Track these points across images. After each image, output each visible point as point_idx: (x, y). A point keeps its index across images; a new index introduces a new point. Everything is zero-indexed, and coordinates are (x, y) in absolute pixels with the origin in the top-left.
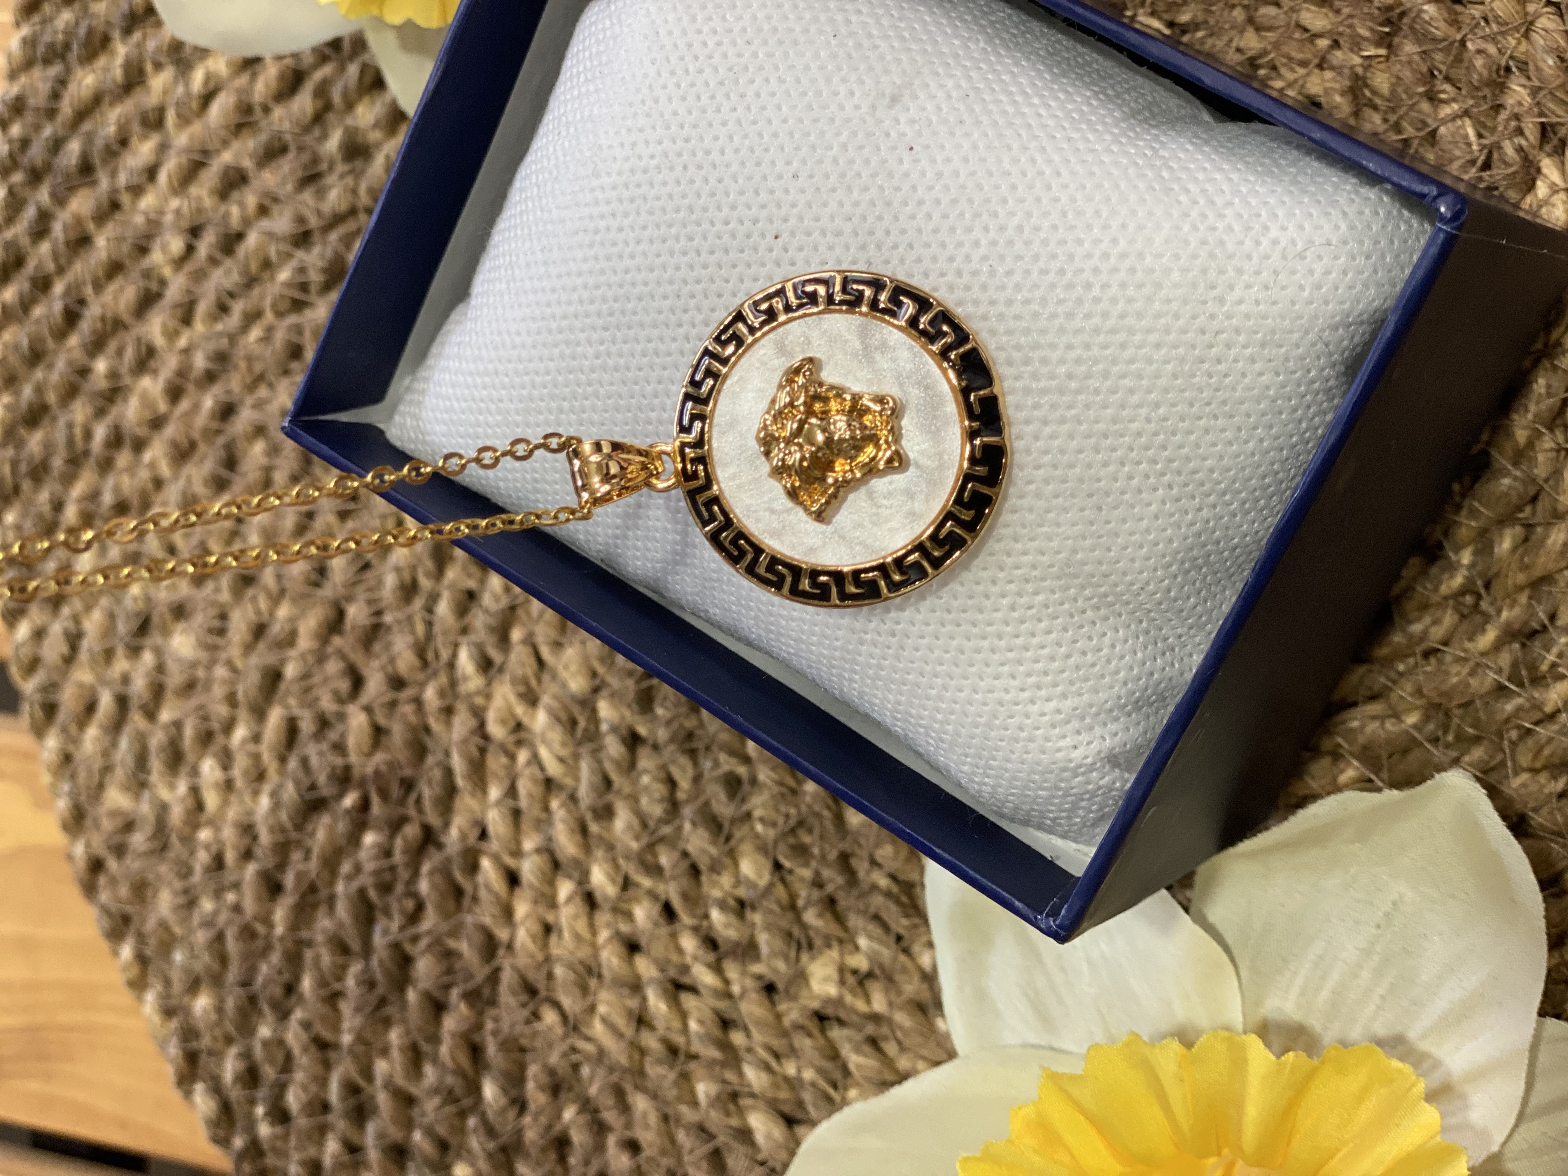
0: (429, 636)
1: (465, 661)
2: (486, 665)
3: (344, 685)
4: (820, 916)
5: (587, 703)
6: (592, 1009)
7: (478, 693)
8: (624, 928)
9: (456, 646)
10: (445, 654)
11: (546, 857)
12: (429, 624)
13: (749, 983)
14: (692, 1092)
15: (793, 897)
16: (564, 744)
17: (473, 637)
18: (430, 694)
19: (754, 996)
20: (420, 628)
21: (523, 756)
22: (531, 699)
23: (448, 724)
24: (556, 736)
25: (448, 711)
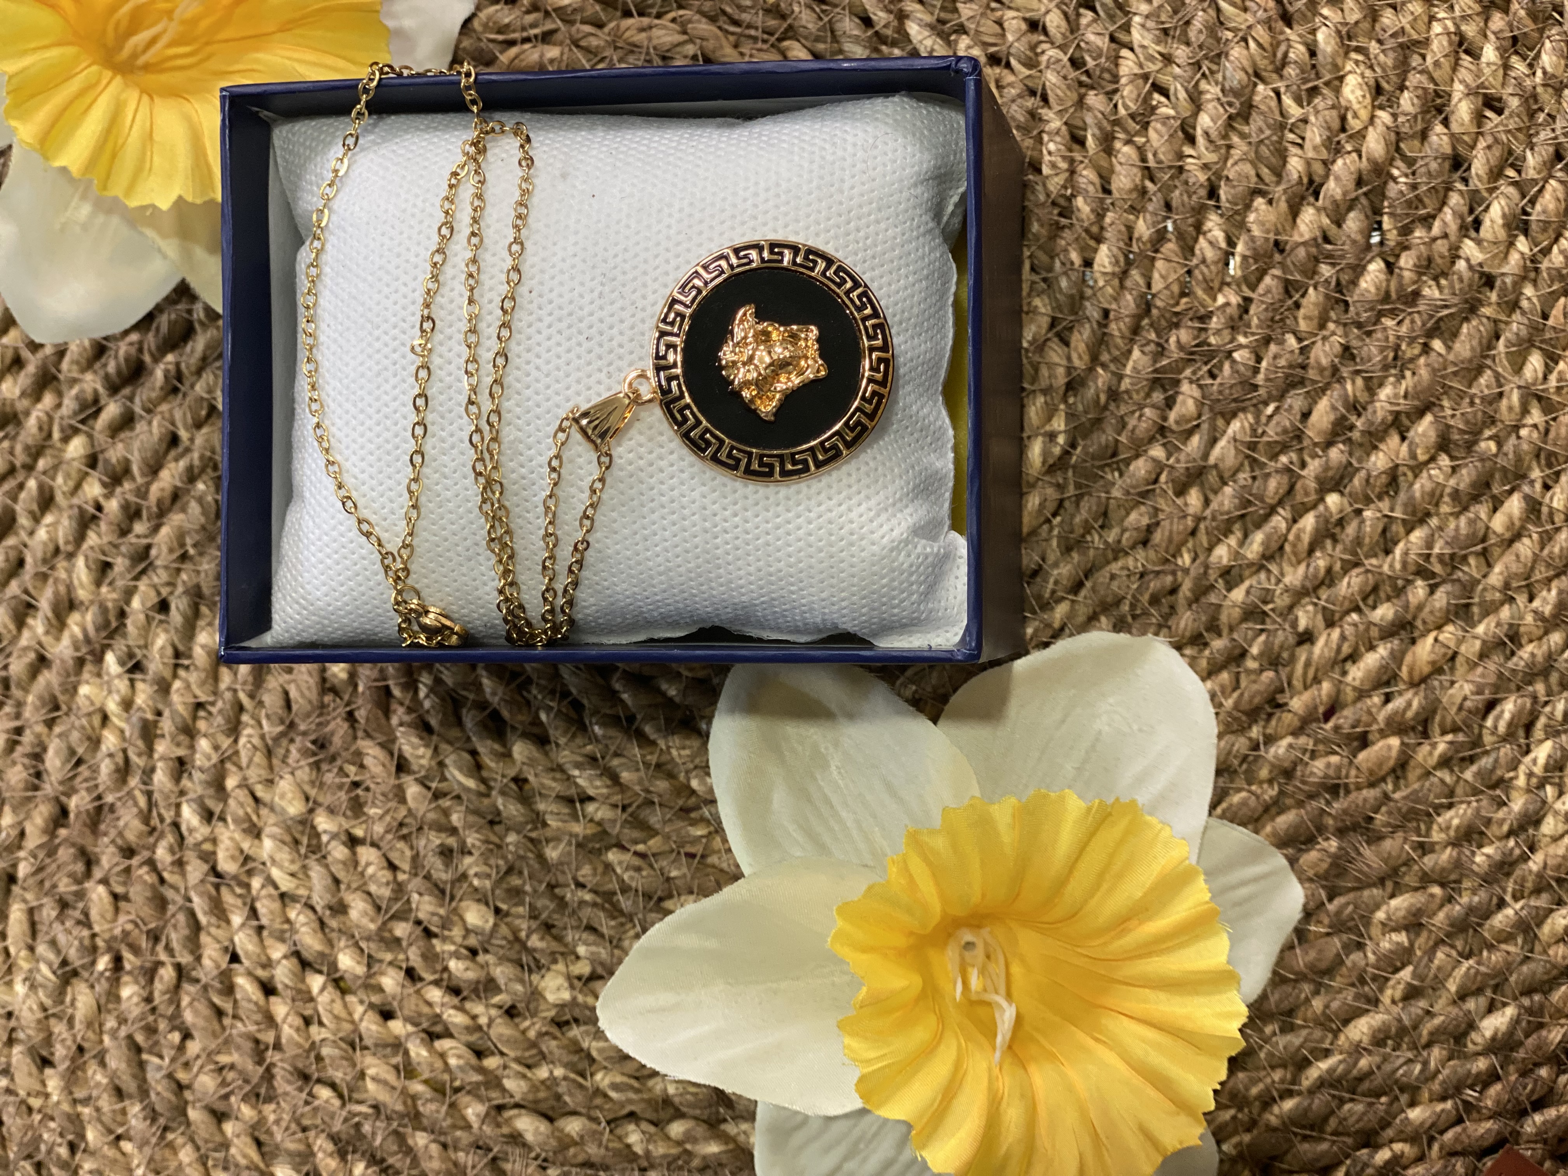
0: (151, 803)
1: (189, 815)
2: (208, 816)
3: (79, 867)
4: (542, 939)
5: (306, 822)
6: (362, 1075)
7: (206, 840)
8: (376, 999)
9: (178, 806)
10: (169, 816)
11: (294, 960)
12: (149, 794)
13: (494, 1012)
14: (464, 1118)
15: (515, 932)
16: (293, 862)
17: (192, 795)
18: (162, 853)
19: (499, 1020)
20: (142, 801)
21: (256, 883)
22: (255, 832)
23: (183, 874)
24: (284, 855)
25: (180, 864)
